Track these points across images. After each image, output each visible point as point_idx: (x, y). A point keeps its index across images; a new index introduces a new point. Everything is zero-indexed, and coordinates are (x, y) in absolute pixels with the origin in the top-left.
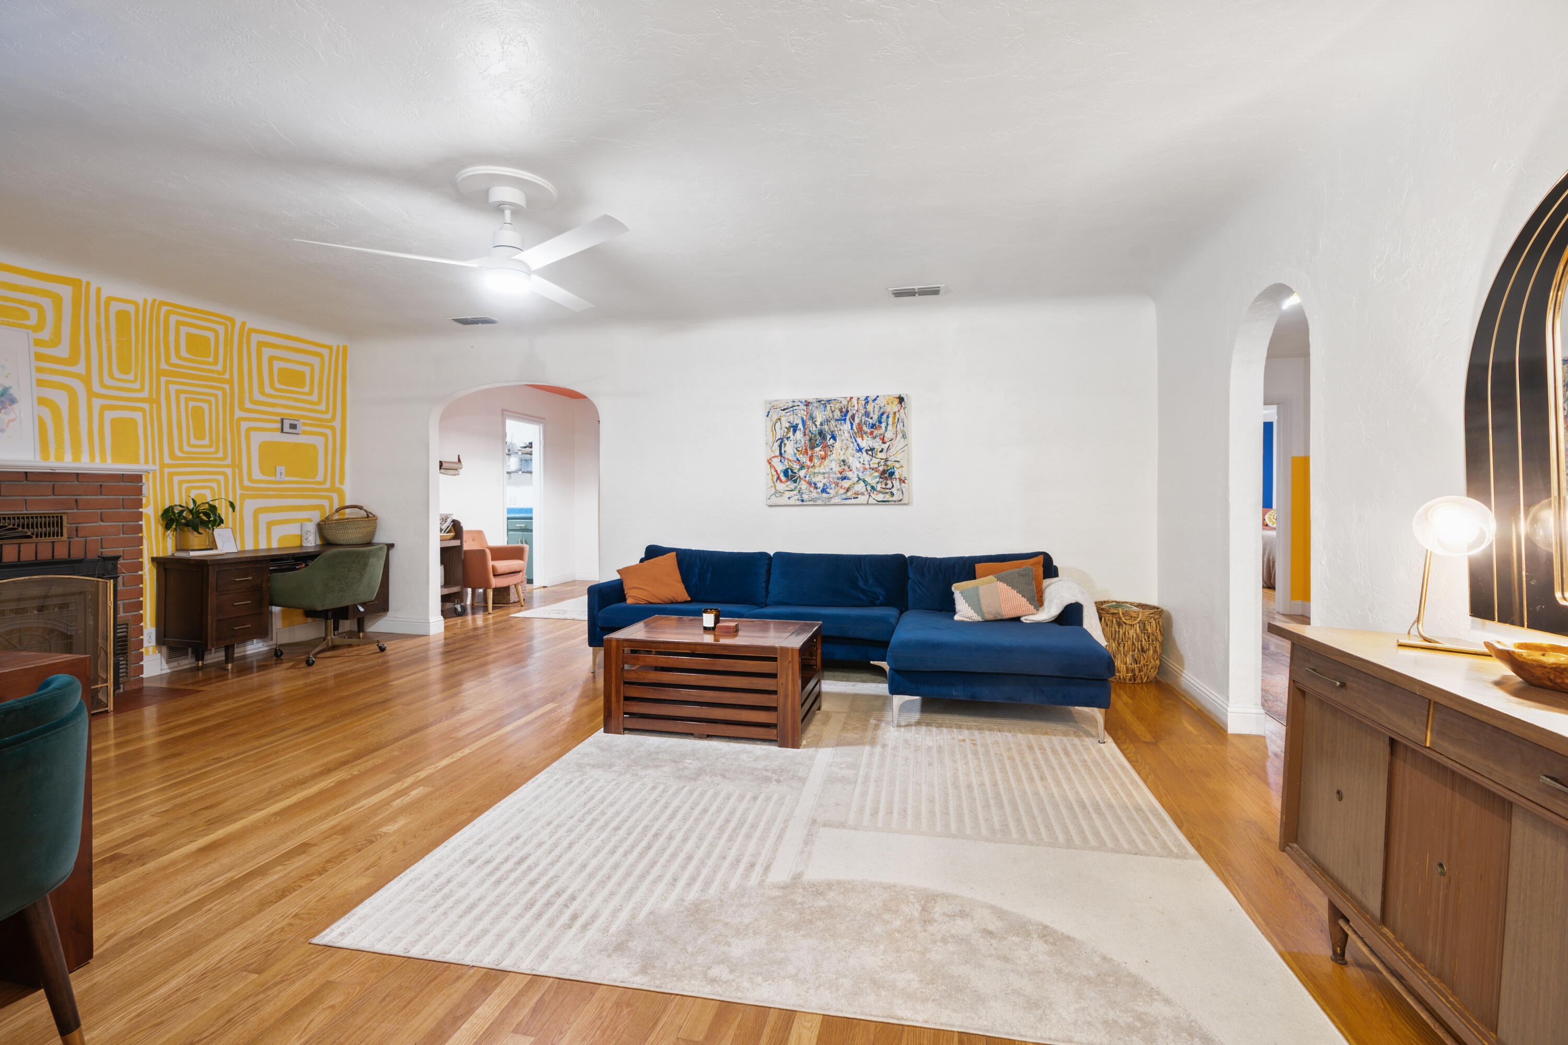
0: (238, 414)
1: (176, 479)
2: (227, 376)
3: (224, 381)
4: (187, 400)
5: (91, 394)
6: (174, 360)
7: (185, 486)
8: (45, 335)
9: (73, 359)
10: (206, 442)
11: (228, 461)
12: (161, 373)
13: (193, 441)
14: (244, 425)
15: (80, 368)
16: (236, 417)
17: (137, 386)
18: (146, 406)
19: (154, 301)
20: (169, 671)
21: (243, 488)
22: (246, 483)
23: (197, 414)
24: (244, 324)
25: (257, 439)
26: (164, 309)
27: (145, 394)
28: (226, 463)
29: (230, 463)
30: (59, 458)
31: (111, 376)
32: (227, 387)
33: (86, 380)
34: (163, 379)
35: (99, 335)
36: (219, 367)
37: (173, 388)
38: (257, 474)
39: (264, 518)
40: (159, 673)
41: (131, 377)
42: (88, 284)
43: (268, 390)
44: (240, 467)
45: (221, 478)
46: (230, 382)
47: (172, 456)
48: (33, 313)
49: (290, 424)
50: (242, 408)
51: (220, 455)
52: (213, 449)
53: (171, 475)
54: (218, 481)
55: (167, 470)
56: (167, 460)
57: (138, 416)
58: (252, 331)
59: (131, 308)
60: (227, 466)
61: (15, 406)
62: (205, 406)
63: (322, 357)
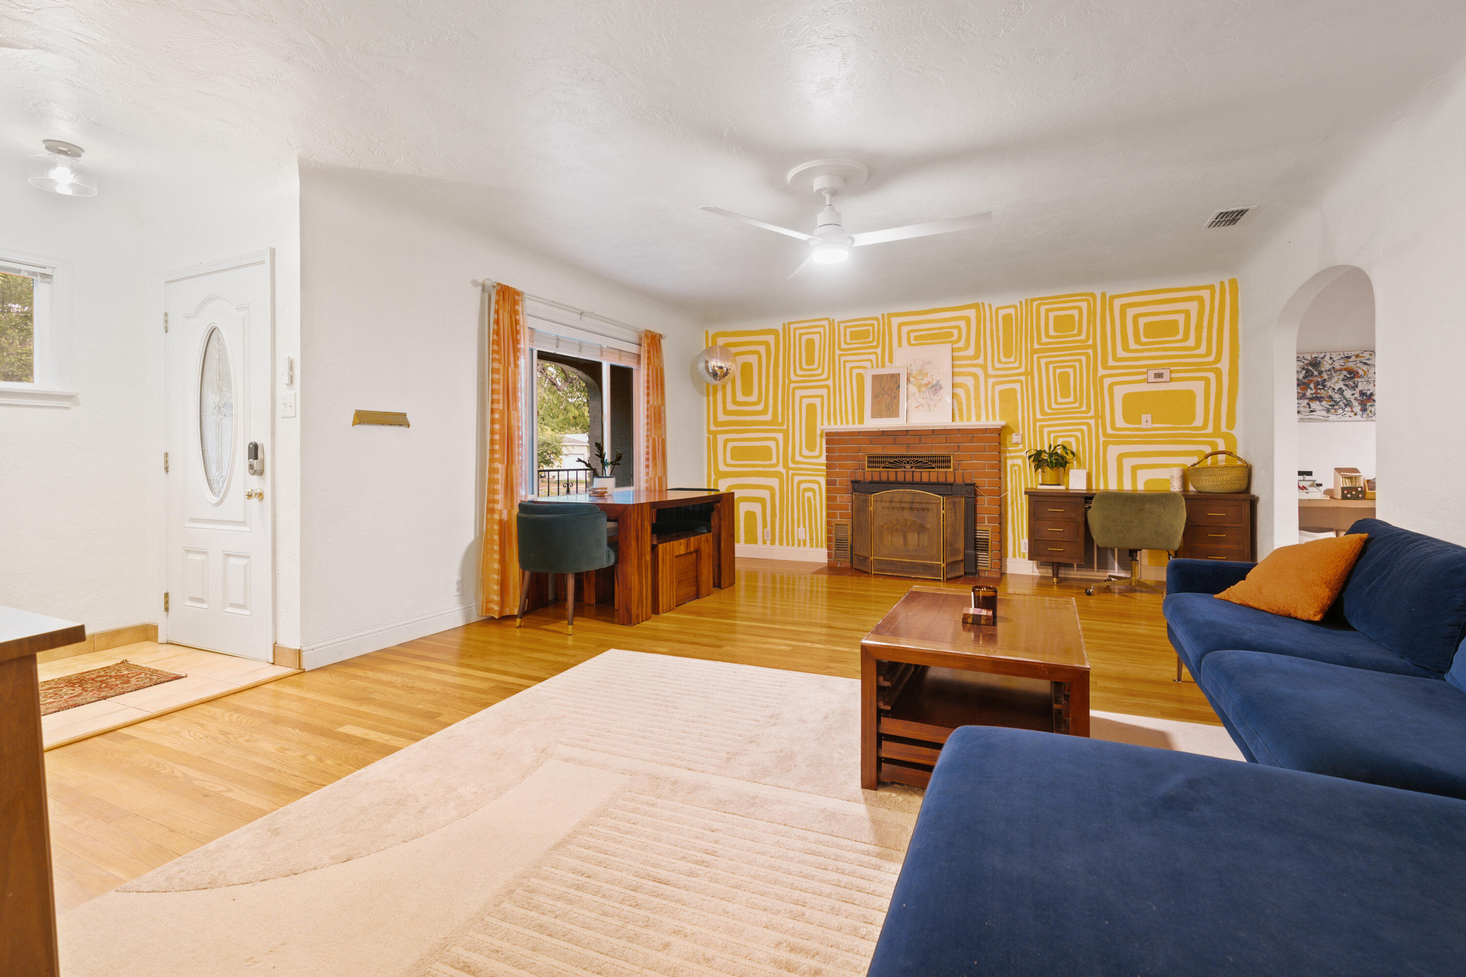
0: (1101, 372)
1: (1046, 430)
2: (1090, 342)
3: (1088, 347)
4: (1055, 368)
5: (987, 376)
6: (1044, 340)
7: (1053, 435)
8: (961, 344)
9: (976, 356)
10: (1071, 399)
11: (1092, 413)
12: (1035, 351)
13: (1060, 400)
14: (1107, 382)
15: (980, 361)
16: (1099, 375)
17: (1017, 365)
18: (1023, 378)
19: (1027, 300)
20: (1039, 574)
21: (1105, 435)
22: (1109, 431)
23: (1064, 379)
24: (1103, 295)
25: (1120, 392)
26: (1035, 304)
27: (1022, 370)
28: (1090, 415)
29: (1093, 415)
30: (969, 419)
31: (999, 361)
32: (1090, 351)
33: (984, 367)
34: (1035, 356)
35: (992, 335)
36: (1083, 337)
37: (1043, 362)
38: (1120, 422)
39: (1128, 463)
40: (1031, 574)
41: (1012, 359)
42: (983, 304)
43: (1132, 345)
44: (1103, 417)
45: (1085, 428)
46: (1094, 347)
47: (1043, 412)
48: (955, 332)
49: (1155, 374)
50: (1105, 366)
51: (1084, 408)
52: (1077, 405)
53: (1042, 427)
54: (1082, 431)
55: (1038, 424)
56: (1039, 416)
57: (1017, 386)
58: (1113, 298)
59: (1012, 311)
60: (1091, 418)
61: (942, 390)
62: (1071, 371)
63: (1200, 300)
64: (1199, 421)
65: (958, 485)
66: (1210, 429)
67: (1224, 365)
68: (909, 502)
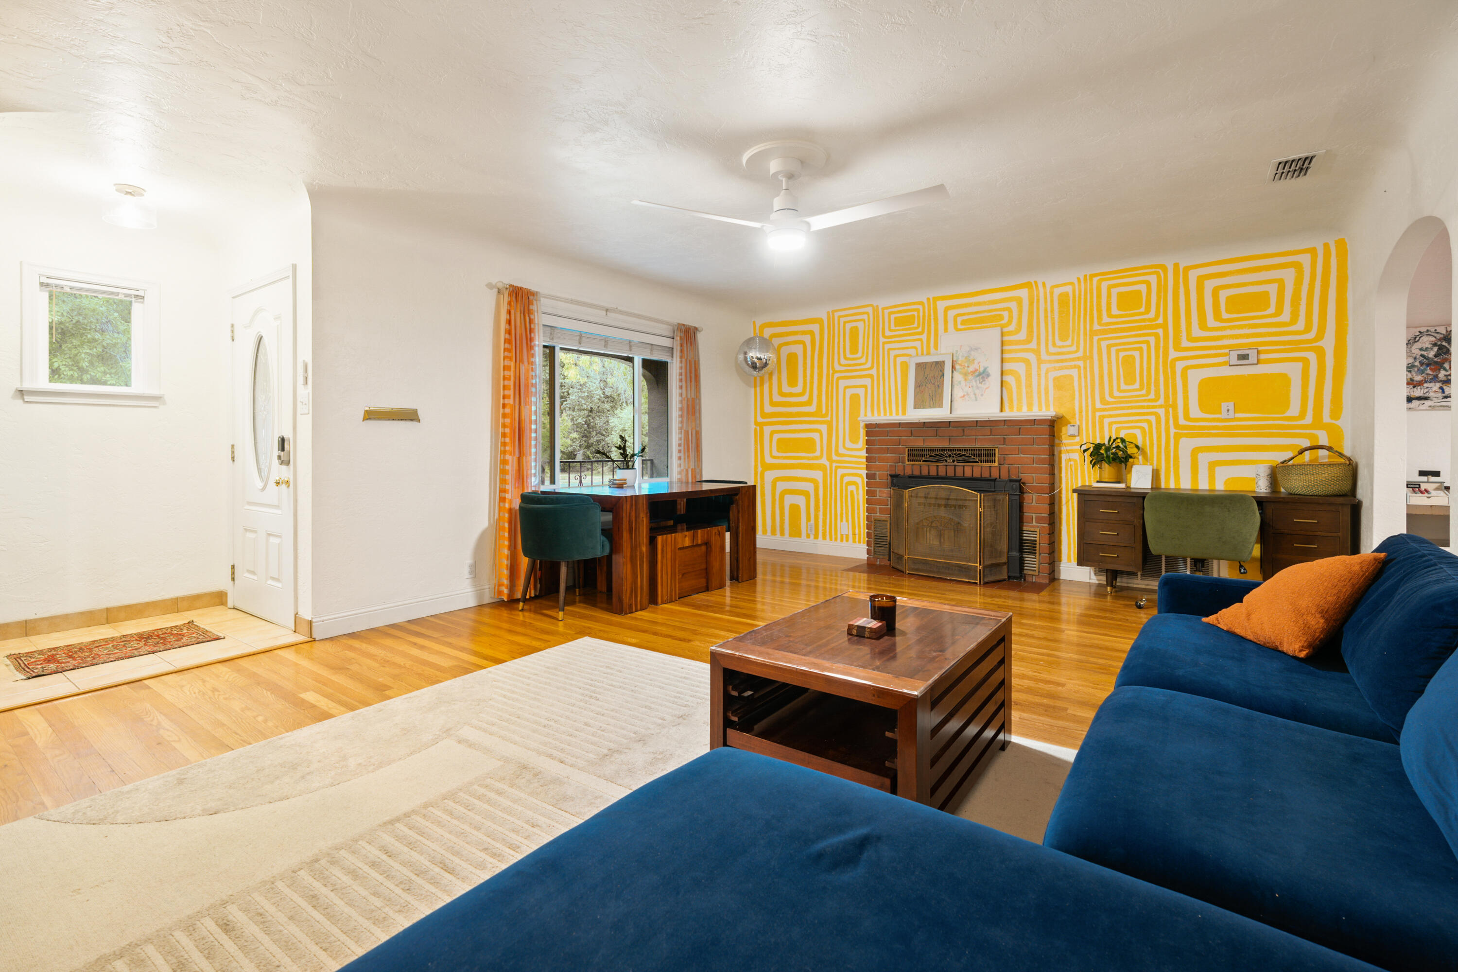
0: (1173, 354)
1: (1107, 421)
2: (1160, 321)
3: (1158, 326)
4: (1118, 351)
5: (1040, 361)
6: (1106, 319)
7: (1114, 427)
8: (1012, 328)
9: (1028, 341)
10: (1137, 386)
11: (1161, 401)
12: (1093, 333)
13: (1123, 387)
14: (1180, 365)
15: (1033, 345)
16: (1170, 358)
17: (1074, 348)
18: (1081, 363)
19: (1085, 276)
21: (1177, 426)
22: (1182, 421)
23: (1128, 362)
24: (1176, 265)
25: (1195, 377)
26: (1095, 280)
27: (1080, 354)
28: (1158, 403)
29: (1163, 404)
30: (1019, 410)
31: (1054, 345)
32: (1160, 331)
33: (1037, 352)
34: (1096, 338)
35: (1046, 317)
36: (1152, 315)
37: (1104, 344)
38: (1195, 411)
39: (1204, 459)
40: (1088, 580)
41: (1069, 342)
42: (1036, 282)
43: (1211, 322)
44: (1174, 406)
45: (1153, 419)
46: (1165, 326)
47: (1103, 400)
48: (1006, 314)
49: (1238, 355)
50: (1178, 348)
51: (1152, 396)
52: (1144, 392)
53: (1102, 418)
54: (1149, 422)
55: (1098, 414)
56: (1098, 405)
57: (1074, 373)
58: (1187, 269)
59: (1068, 289)
60: (1161, 406)
61: (989, 378)
62: (1136, 354)
63: (1298, 266)
64: (1294, 410)
65: (1003, 481)
66: (1308, 419)
67: (1328, 343)
68: (945, 499)
